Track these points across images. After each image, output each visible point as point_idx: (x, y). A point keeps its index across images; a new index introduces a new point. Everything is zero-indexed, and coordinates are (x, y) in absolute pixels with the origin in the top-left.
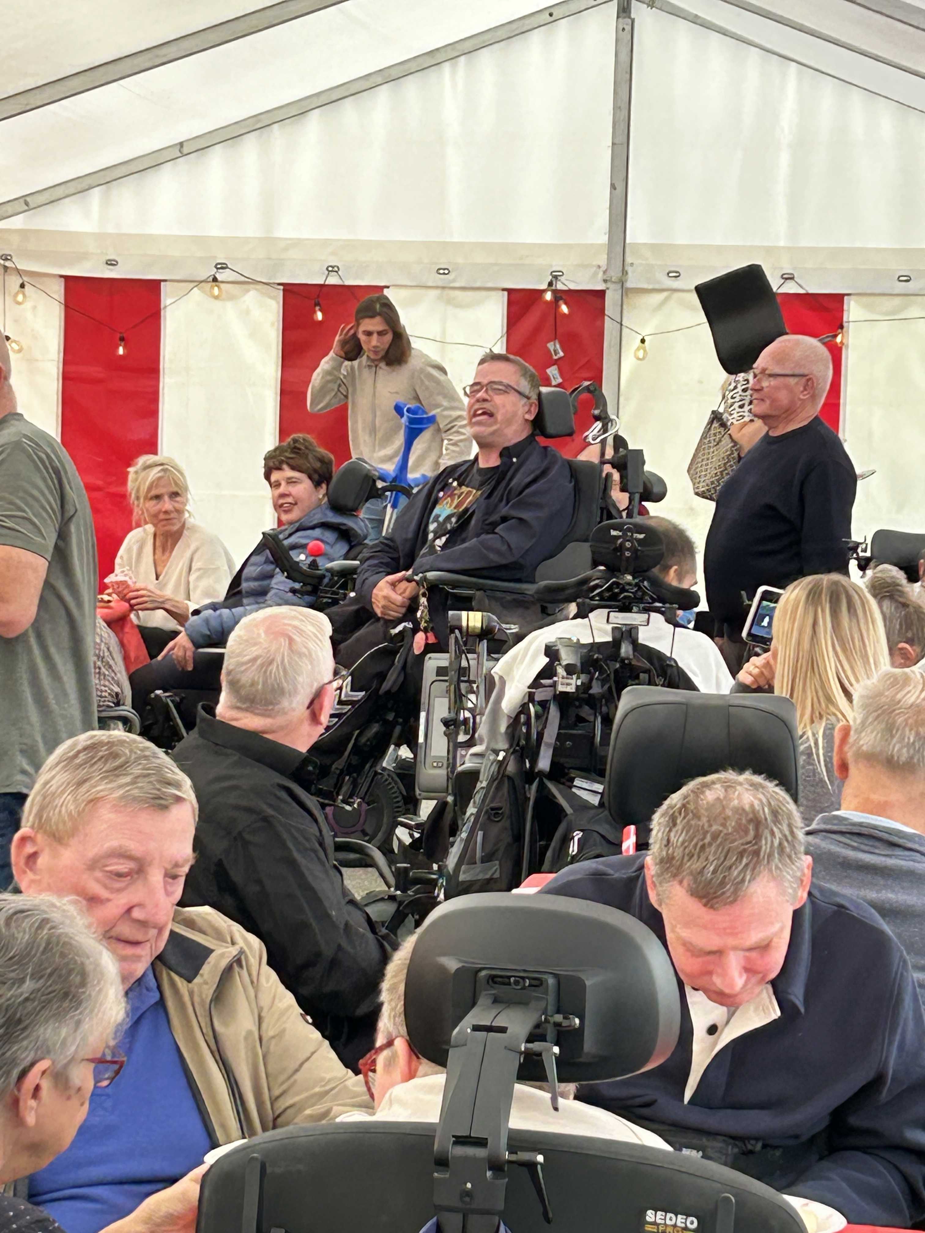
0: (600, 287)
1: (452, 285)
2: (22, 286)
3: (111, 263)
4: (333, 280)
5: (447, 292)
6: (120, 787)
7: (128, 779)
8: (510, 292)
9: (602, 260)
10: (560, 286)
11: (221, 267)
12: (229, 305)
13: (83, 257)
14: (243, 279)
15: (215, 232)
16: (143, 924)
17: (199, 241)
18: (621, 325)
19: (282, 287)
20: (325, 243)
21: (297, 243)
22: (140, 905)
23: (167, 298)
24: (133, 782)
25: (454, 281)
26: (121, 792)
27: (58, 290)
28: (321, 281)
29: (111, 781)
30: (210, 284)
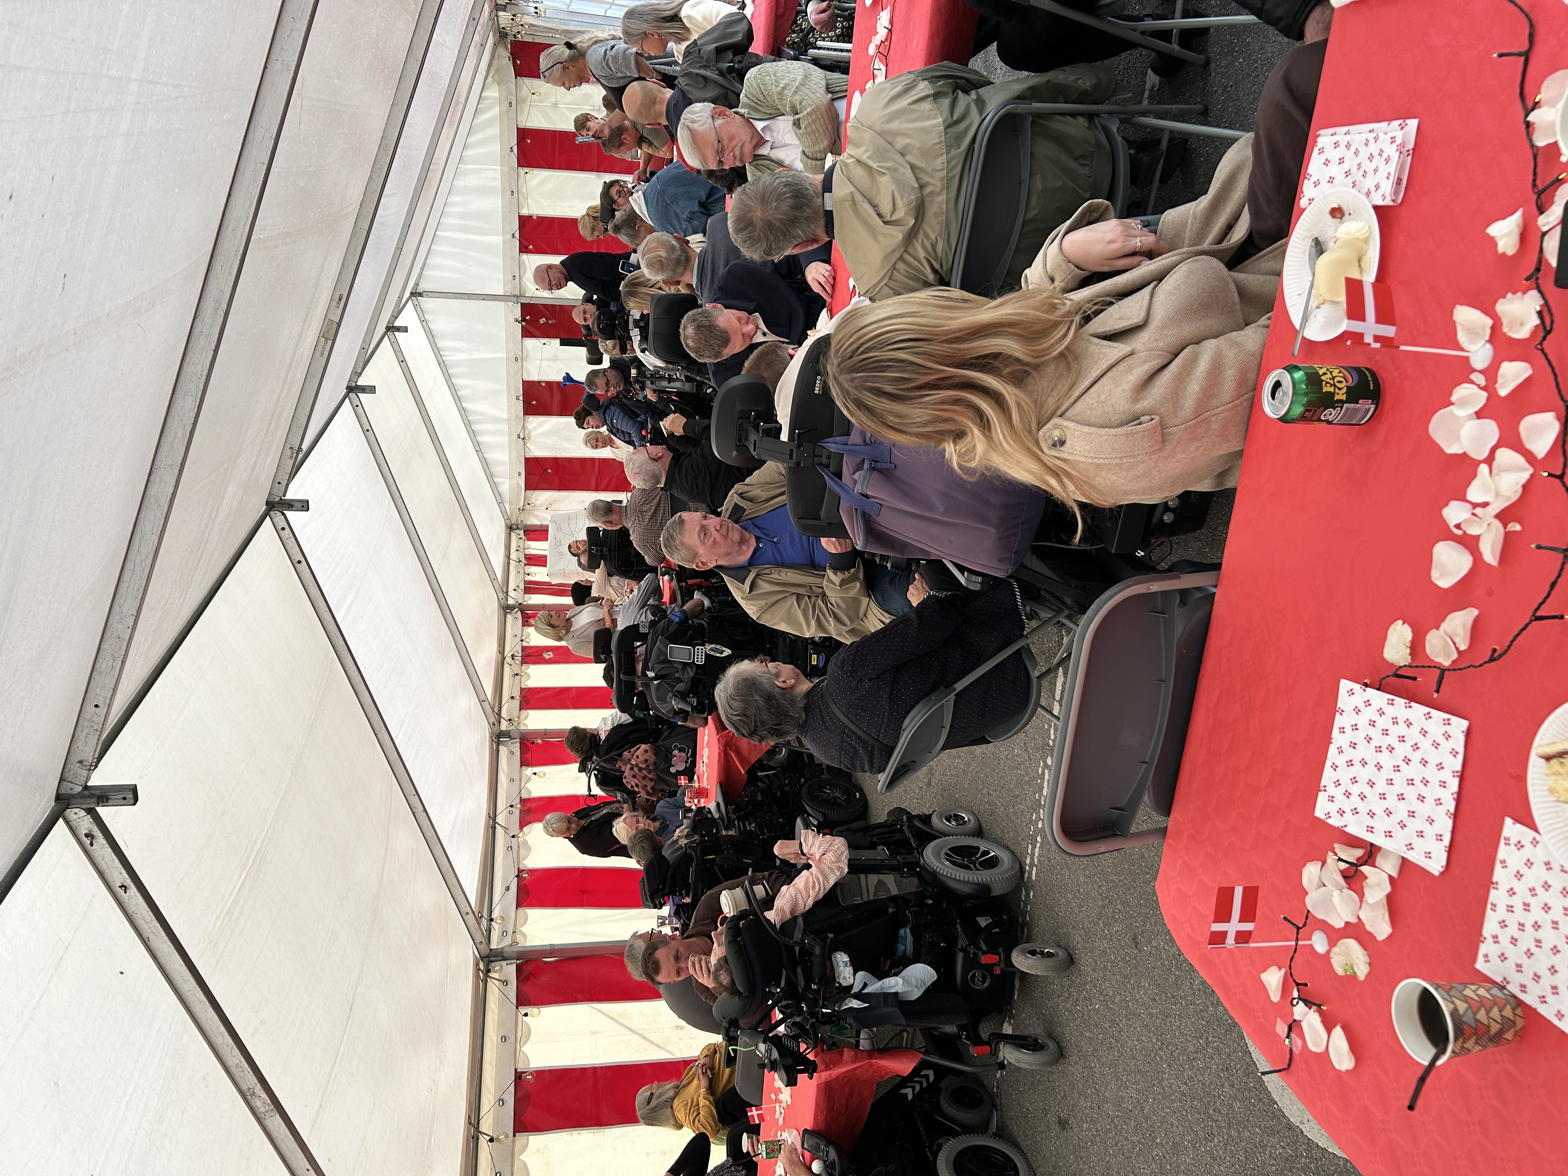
0: (520, 305)
3: (520, 474)
4: (521, 398)
5: (523, 359)
8: (523, 336)
9: (510, 304)
10: (520, 319)
11: (519, 437)
12: (532, 434)
13: (518, 483)
15: (507, 439)
16: (721, 526)
17: (510, 443)
19: (525, 415)
20: (509, 401)
21: (509, 410)
22: (715, 527)
23: (531, 455)
25: (520, 356)
26: (680, 536)
27: (529, 492)
28: (522, 402)
30: (525, 441)
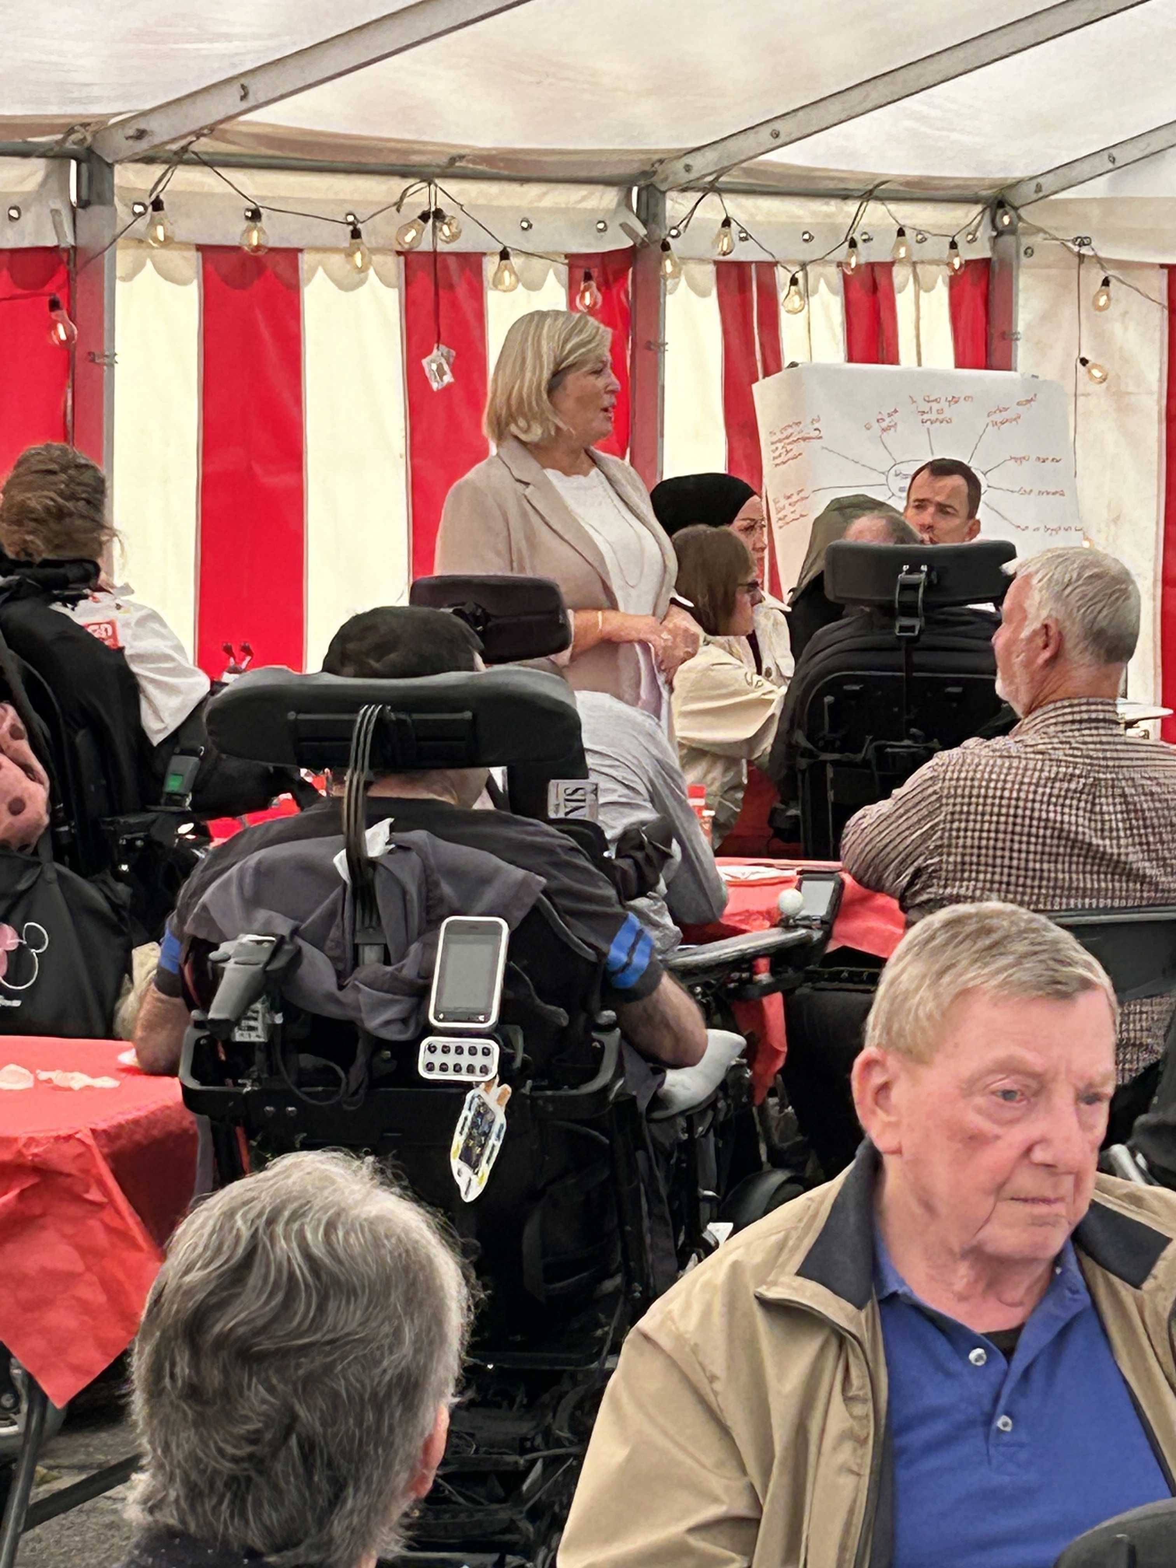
2: (1106, 282)
6: (999, 971)
7: (1010, 959)
16: (1051, 1169)
22: (1043, 1141)
24: (1018, 963)
26: (1002, 977)
27: (1159, 283)
29: (986, 965)
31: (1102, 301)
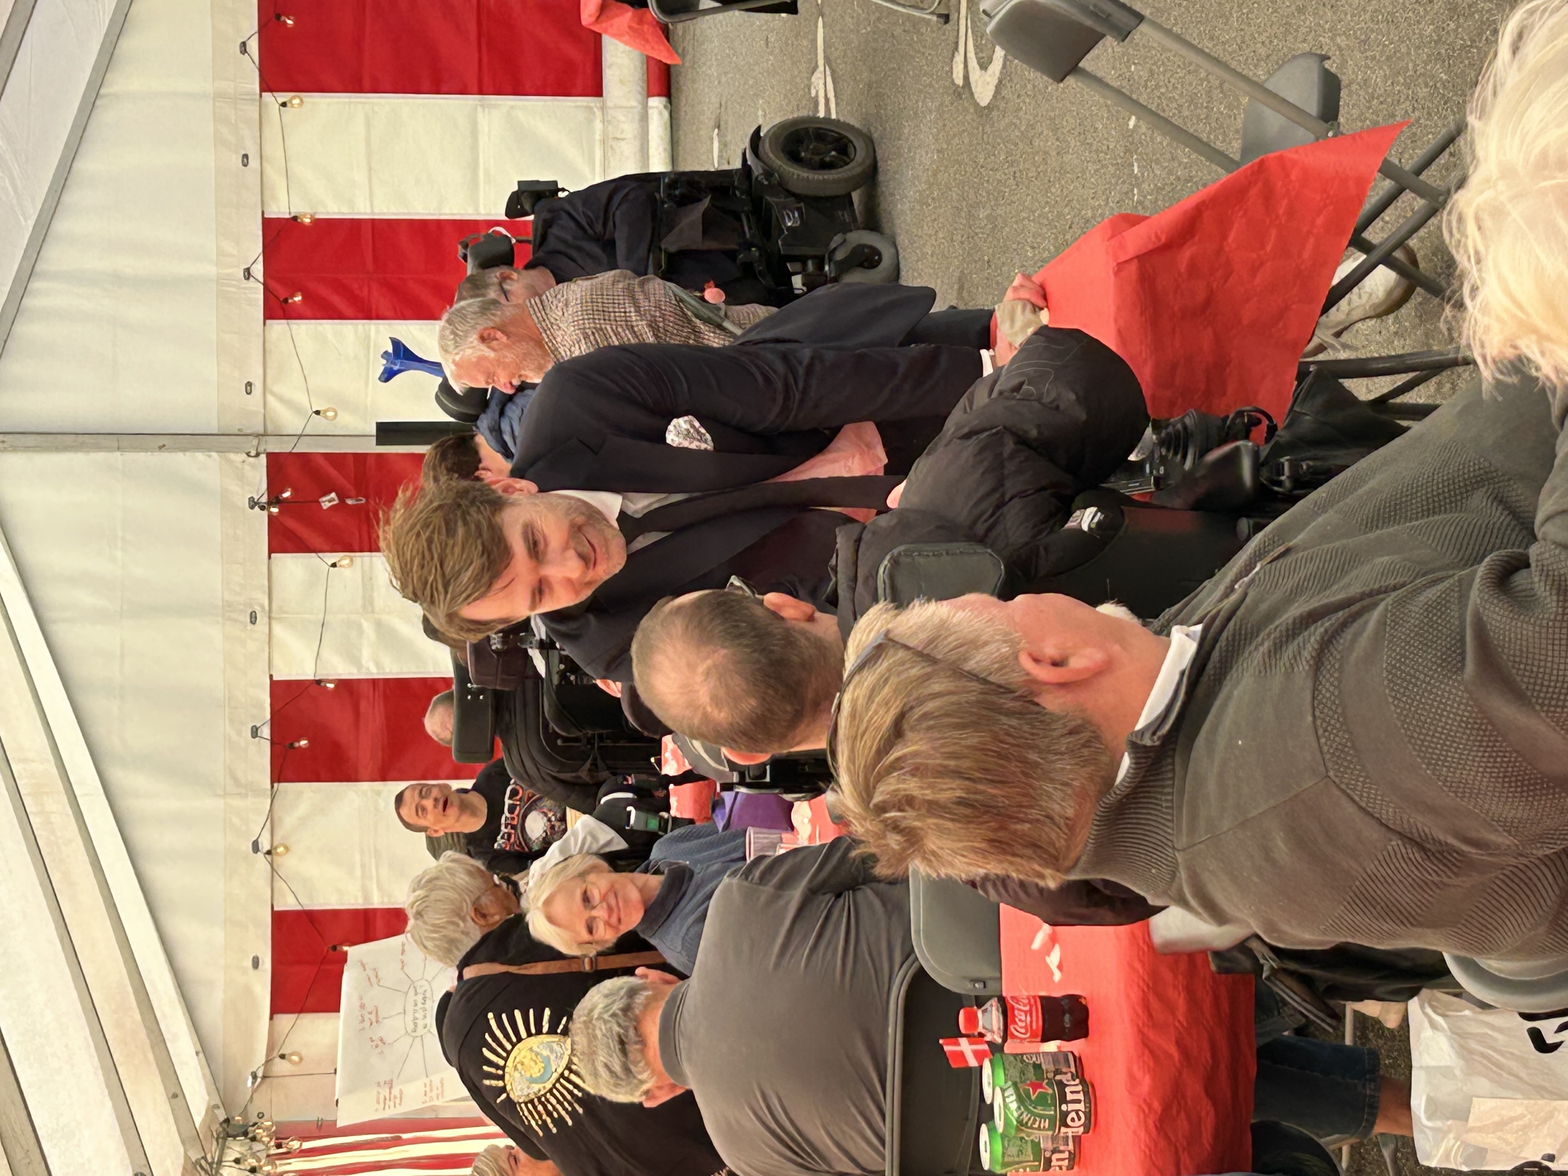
0: (263, 458)
1: (267, 608)
2: (283, 1057)
3: (256, 963)
4: (266, 732)
5: (273, 615)
8: (272, 550)
9: (238, 458)
10: (264, 499)
11: (256, 847)
12: (294, 835)
13: (248, 992)
14: (268, 824)
18: (300, 436)
19: (276, 785)
20: (227, 743)
25: (262, 607)
27: (285, 1020)
28: (268, 743)
30: (275, 857)
31: (295, 1058)
